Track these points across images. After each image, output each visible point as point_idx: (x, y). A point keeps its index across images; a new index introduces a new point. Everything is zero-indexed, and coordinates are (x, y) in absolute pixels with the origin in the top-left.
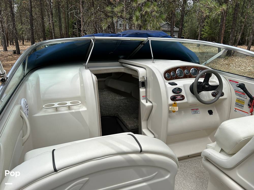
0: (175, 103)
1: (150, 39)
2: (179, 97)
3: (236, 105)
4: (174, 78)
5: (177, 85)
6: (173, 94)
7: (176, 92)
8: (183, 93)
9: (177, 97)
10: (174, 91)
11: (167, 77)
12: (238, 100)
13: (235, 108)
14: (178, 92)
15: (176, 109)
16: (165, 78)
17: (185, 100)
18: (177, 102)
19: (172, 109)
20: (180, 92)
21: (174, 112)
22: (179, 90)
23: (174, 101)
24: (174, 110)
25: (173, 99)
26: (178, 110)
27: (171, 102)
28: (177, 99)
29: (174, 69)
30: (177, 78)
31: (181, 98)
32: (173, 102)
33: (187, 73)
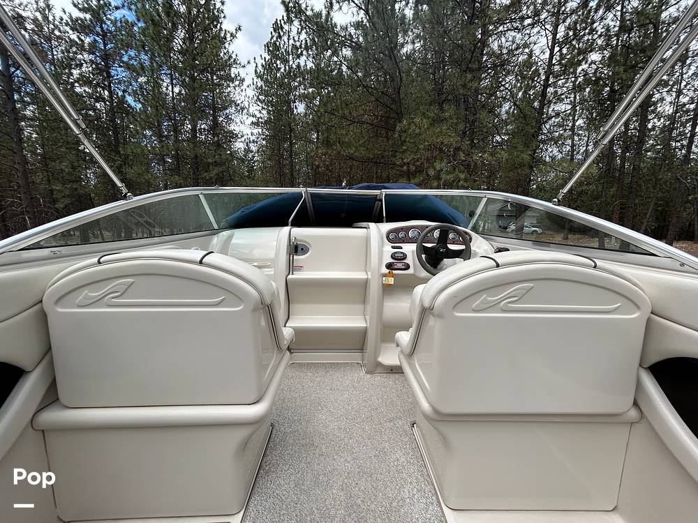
0: (390, 274)
1: (384, 191)
2: (399, 266)
4: (404, 241)
5: (402, 249)
6: (391, 260)
7: (397, 258)
8: (408, 261)
9: (396, 265)
10: (394, 256)
11: (392, 238)
15: (392, 281)
17: (411, 271)
18: (395, 272)
19: (386, 280)
20: (404, 258)
22: (402, 255)
23: (390, 270)
24: (389, 283)
25: (389, 266)
27: (385, 271)
28: (396, 267)
29: (405, 229)
30: (409, 241)
31: (403, 267)
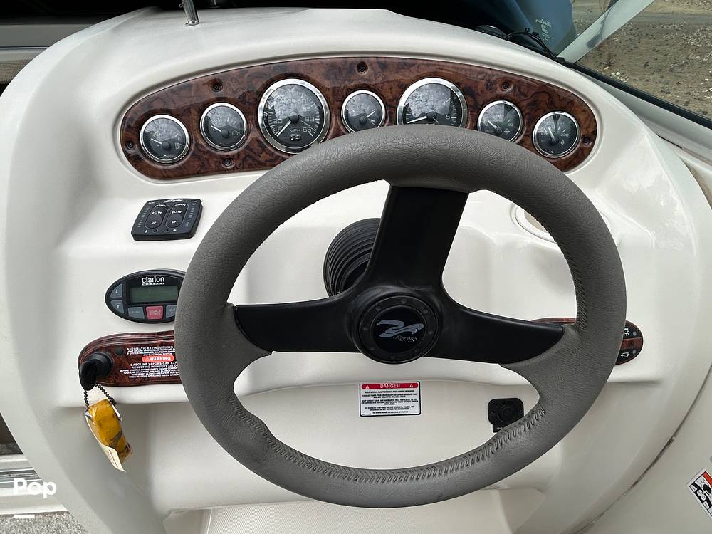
2: (158, 359)
4: (229, 159)
7: (136, 312)
9: (139, 359)
14: (155, 312)
16: (134, 159)
29: (234, 83)
30: (259, 159)
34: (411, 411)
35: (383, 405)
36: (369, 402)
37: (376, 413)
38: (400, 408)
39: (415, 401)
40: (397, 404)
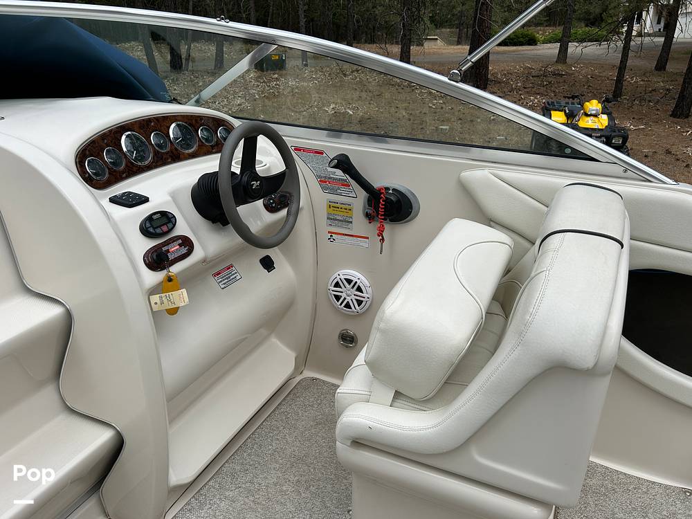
0: (170, 279)
2: (174, 249)
3: (329, 222)
4: (123, 172)
5: (146, 200)
6: (150, 244)
7: (158, 231)
8: (182, 229)
9: (168, 251)
10: (151, 230)
11: (94, 174)
12: (332, 205)
13: (329, 232)
14: (165, 229)
15: (181, 297)
16: (89, 180)
17: (198, 254)
18: (176, 269)
19: (162, 303)
20: (170, 225)
21: (173, 311)
22: (165, 220)
23: (162, 269)
24: (174, 306)
25: (157, 260)
26: (187, 299)
27: (152, 278)
28: (171, 257)
29: (110, 137)
30: (133, 170)
31: (184, 250)
32: (159, 276)
33: (159, 146)
34: (238, 278)
35: (226, 281)
36: (221, 281)
37: (227, 285)
38: (233, 279)
39: (236, 273)
40: (231, 278)
